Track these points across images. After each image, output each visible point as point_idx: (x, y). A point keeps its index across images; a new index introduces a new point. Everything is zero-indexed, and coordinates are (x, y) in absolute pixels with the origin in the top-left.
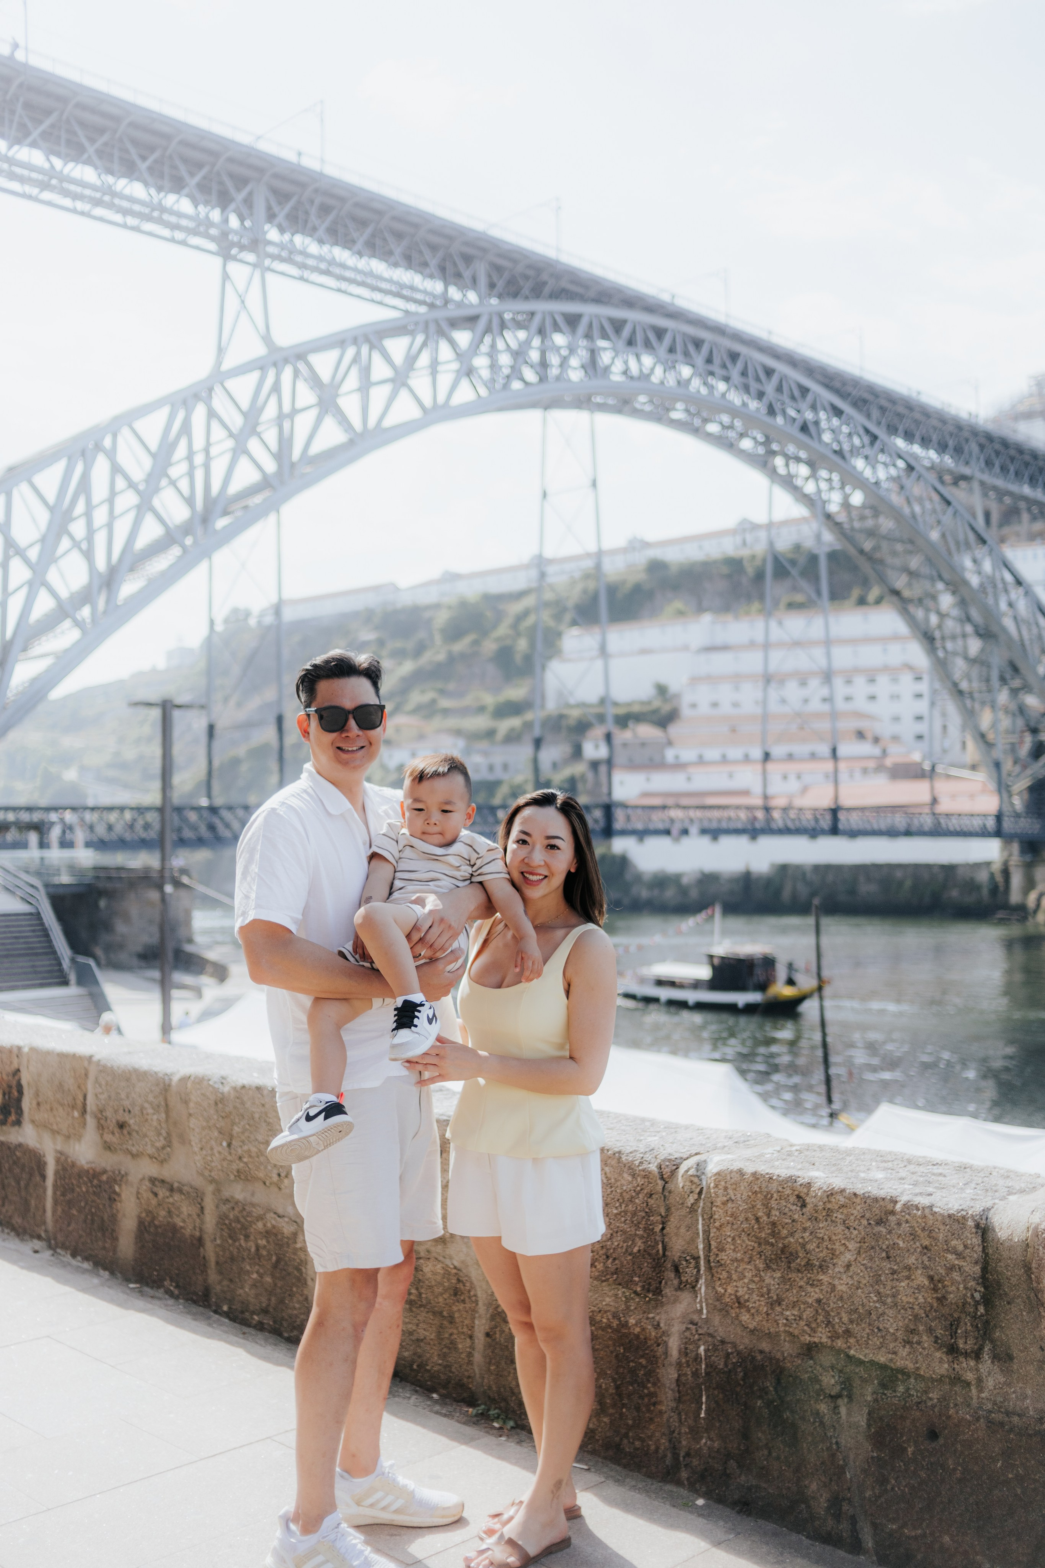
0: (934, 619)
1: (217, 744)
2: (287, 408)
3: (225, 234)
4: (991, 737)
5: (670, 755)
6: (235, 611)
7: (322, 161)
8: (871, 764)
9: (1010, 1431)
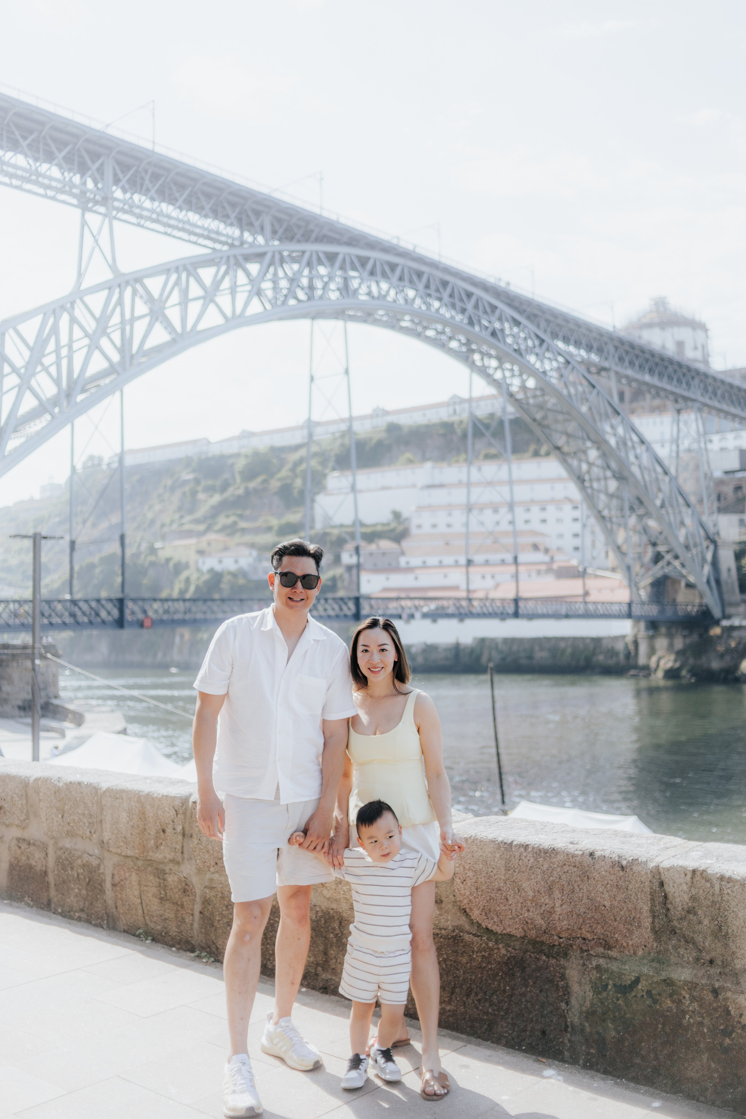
0: (584, 467)
1: (77, 555)
2: (128, 316)
3: (83, 193)
4: (624, 548)
5: (403, 561)
6: (91, 458)
7: (154, 143)
8: (543, 567)
9: (441, 937)
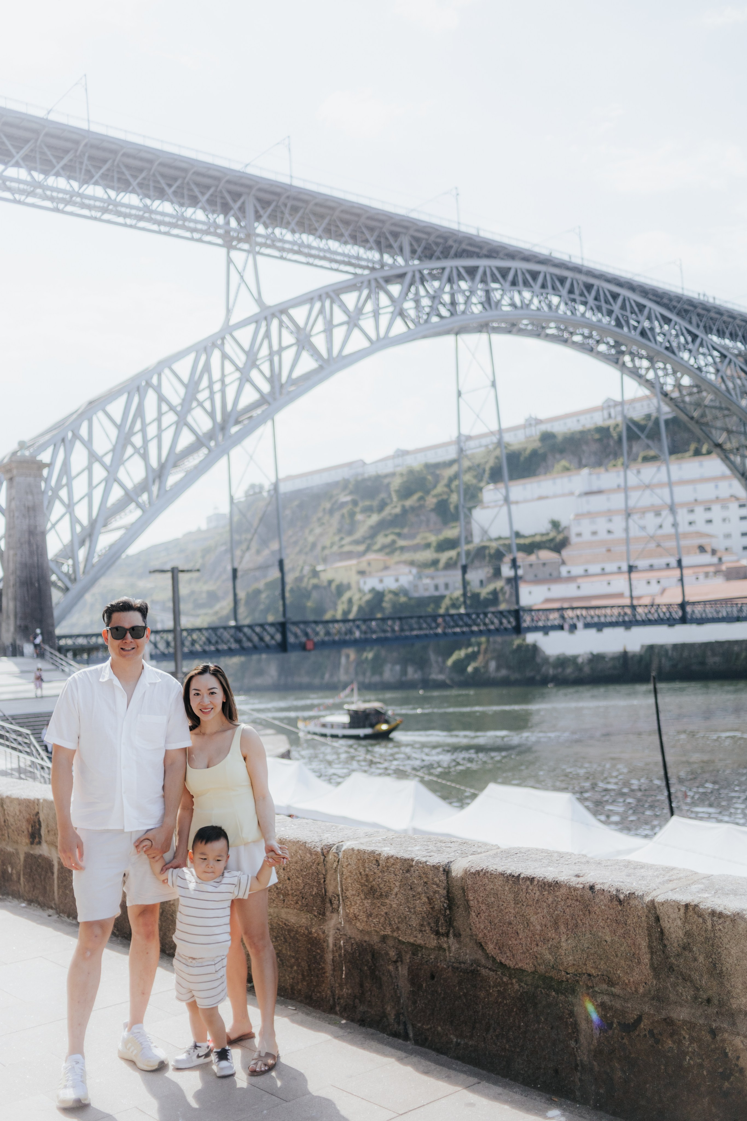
1: (240, 582)
2: (275, 347)
3: (227, 232)
5: (564, 571)
7: (291, 177)
8: (712, 569)
9: (461, 971)
